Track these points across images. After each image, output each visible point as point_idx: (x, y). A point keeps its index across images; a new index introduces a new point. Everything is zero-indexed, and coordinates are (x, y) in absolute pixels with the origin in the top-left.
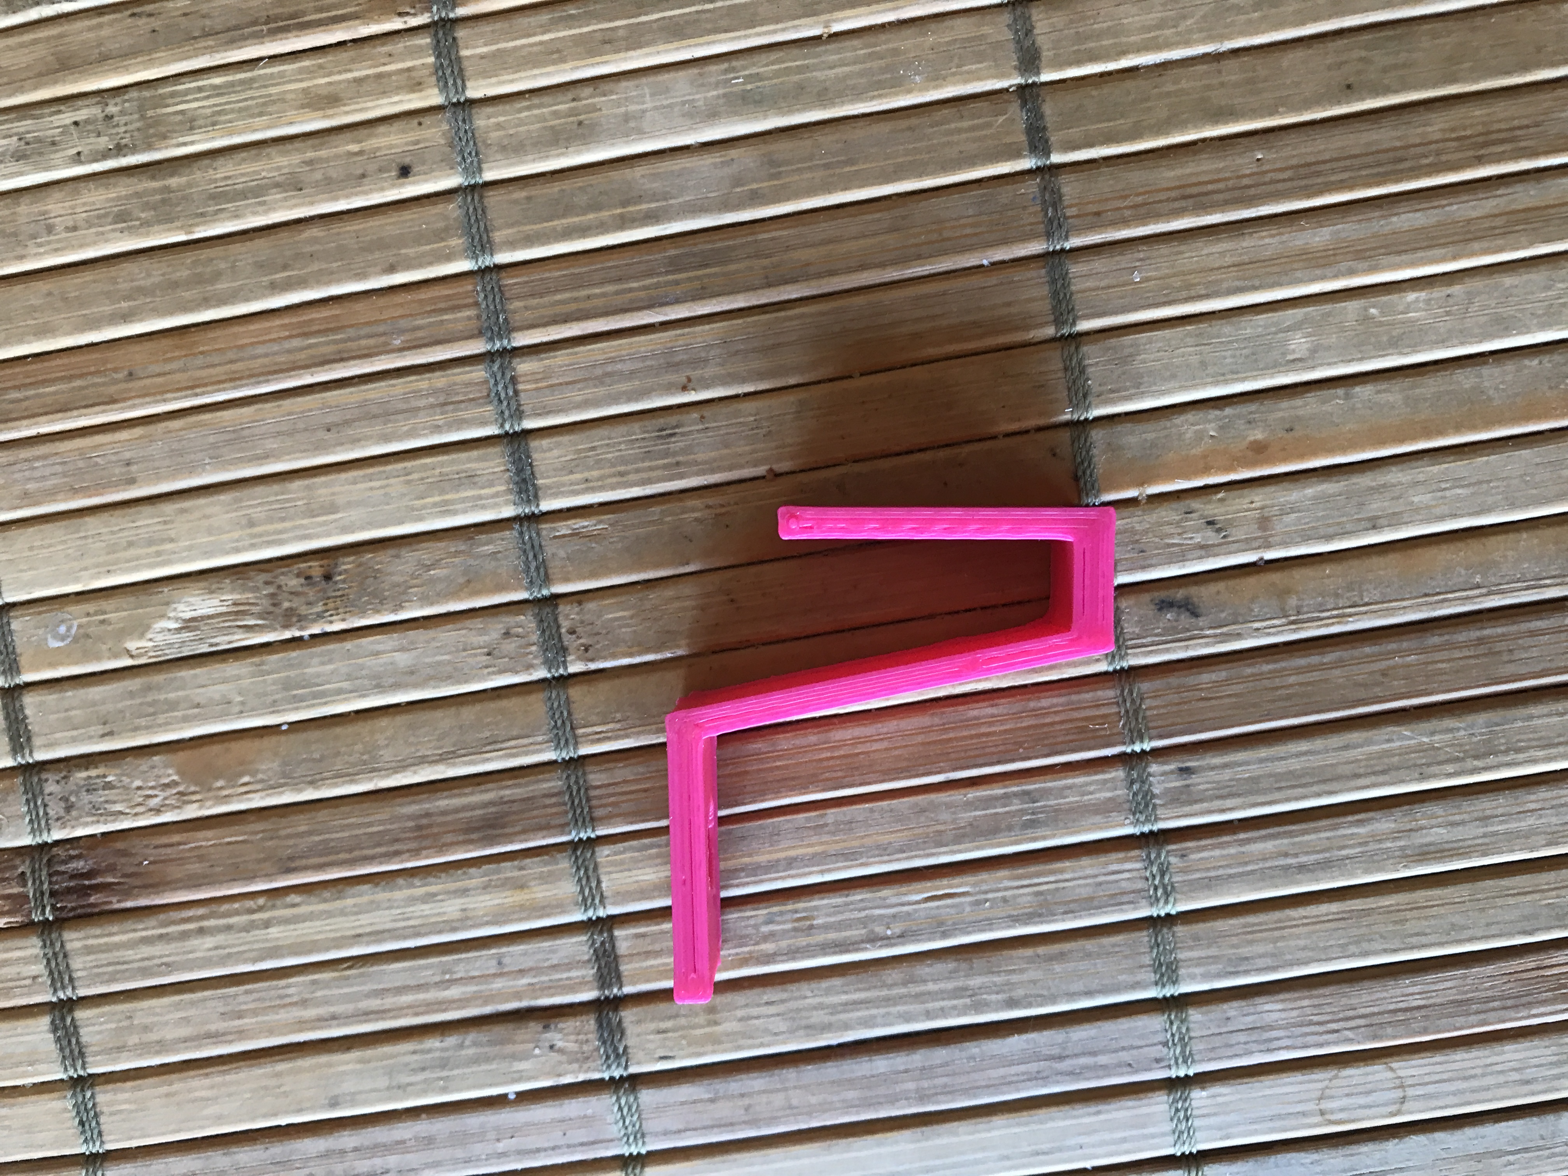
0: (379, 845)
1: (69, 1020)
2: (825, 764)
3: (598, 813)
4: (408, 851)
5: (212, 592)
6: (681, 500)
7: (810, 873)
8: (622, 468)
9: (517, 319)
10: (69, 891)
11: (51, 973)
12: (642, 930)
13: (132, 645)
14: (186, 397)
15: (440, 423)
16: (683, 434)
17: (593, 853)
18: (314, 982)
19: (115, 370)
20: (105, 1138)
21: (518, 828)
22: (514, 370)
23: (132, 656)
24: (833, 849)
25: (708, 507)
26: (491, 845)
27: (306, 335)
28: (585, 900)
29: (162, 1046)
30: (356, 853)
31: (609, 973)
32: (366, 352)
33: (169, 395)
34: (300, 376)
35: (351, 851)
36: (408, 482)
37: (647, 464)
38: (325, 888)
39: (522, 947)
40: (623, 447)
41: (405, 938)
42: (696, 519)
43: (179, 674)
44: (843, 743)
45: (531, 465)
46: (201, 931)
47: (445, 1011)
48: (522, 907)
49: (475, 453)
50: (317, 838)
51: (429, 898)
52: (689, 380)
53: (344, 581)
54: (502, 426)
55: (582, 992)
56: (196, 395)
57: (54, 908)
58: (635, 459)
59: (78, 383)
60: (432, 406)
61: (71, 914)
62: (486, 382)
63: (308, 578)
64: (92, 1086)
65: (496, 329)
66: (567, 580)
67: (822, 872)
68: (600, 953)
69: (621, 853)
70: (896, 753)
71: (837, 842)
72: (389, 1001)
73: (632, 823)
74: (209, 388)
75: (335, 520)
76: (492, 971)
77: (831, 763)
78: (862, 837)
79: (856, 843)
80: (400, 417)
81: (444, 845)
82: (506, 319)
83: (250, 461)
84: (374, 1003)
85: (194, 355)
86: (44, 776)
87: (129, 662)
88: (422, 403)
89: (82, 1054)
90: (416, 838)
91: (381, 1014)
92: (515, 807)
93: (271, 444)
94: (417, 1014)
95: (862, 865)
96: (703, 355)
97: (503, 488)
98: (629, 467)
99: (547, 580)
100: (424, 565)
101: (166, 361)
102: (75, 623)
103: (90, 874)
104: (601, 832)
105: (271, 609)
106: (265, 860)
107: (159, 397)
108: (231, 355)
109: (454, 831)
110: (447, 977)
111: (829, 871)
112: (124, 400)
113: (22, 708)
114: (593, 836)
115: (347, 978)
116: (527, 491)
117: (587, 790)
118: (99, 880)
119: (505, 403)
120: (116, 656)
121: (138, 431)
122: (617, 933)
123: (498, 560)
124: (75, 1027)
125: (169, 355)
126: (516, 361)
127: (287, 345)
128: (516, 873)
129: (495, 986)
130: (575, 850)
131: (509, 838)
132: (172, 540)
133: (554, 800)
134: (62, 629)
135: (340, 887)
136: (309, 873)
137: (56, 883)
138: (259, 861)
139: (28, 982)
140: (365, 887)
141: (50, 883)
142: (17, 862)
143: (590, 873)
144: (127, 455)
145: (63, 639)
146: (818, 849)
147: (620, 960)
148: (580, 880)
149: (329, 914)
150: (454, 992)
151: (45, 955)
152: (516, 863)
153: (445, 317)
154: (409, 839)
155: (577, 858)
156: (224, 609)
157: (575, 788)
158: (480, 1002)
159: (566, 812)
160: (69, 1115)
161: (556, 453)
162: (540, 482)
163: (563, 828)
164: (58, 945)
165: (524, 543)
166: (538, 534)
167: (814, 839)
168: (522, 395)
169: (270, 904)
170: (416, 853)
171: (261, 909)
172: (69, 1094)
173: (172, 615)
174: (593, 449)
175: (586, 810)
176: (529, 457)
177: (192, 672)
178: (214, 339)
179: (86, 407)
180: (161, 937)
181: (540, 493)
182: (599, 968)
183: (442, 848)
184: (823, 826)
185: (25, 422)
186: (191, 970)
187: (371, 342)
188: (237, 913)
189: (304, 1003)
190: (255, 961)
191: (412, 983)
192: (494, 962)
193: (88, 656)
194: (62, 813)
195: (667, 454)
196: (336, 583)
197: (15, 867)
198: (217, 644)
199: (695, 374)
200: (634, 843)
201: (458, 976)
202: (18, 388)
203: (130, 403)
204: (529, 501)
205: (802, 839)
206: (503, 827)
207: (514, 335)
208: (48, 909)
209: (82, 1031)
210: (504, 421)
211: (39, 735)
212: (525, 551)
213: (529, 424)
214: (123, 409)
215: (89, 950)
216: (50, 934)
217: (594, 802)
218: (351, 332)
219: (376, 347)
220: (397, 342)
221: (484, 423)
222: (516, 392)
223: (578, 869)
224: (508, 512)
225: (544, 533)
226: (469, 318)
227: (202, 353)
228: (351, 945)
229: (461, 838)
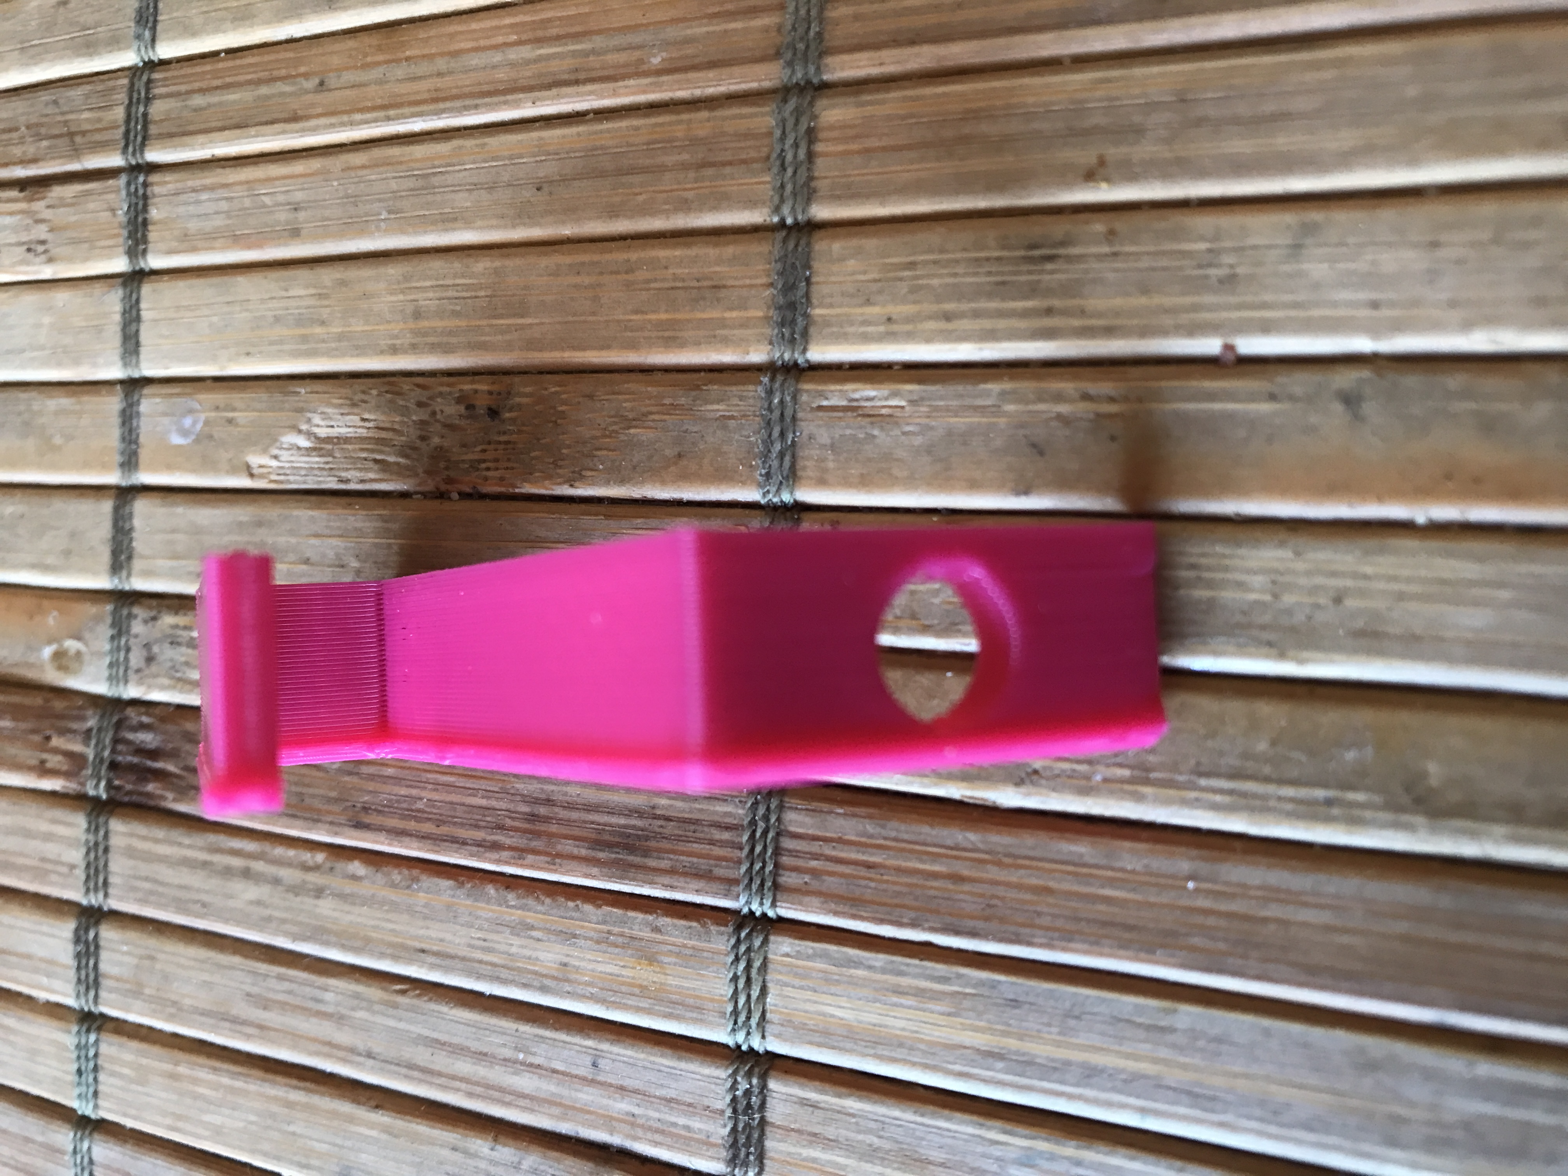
0: (477, 827)
1: (91, 935)
2: (1199, 919)
3: (788, 879)
4: (511, 848)
5: (354, 405)
6: (1039, 378)
7: (1123, 1106)
8: (950, 307)
9: (836, 35)
10: (132, 768)
11: (88, 866)
12: (813, 1095)
13: (255, 460)
14: (376, 120)
15: (690, 195)
16: (1069, 259)
17: (765, 942)
18: (357, 996)
19: (306, 76)
20: (100, 1102)
21: (665, 864)
22: (814, 117)
23: (252, 476)
24: (1174, 1076)
25: (1086, 397)
26: (622, 878)
27: (539, 41)
28: (735, 1013)
29: (177, 1010)
30: (444, 830)
31: (747, 1145)
32: (611, 72)
33: (358, 117)
34: (517, 104)
35: (439, 823)
36: (628, 285)
37: (994, 305)
38: (397, 866)
39: (629, 1052)
40: (960, 270)
41: (479, 977)
42: (1059, 417)
43: (296, 513)
44: (1242, 891)
45: (808, 280)
46: (246, 874)
47: (508, 1104)
48: (643, 990)
49: (730, 250)
50: (403, 791)
51: (522, 929)
52: (1102, 162)
53: (513, 420)
54: (777, 210)
55: (701, 1156)
56: (388, 119)
57: (109, 786)
58: (979, 293)
59: (264, 90)
60: (684, 167)
61: (126, 799)
62: (770, 134)
63: (470, 407)
64: (99, 1029)
65: (801, 46)
66: (822, 482)
67: (1143, 1111)
68: (741, 1107)
69: (809, 958)
70: (1345, 939)
71: (1184, 1067)
72: (441, 1061)
73: (836, 913)
74: (406, 110)
75: (522, 327)
76: (581, 1072)
77: (1211, 921)
78: (1236, 1076)
79: (1219, 1081)
80: (636, 179)
81: (559, 855)
82: (819, 34)
83: (434, 223)
84: (422, 1056)
85: (398, 61)
86: (136, 610)
87: (244, 482)
88: (670, 159)
89: (97, 984)
90: (525, 831)
91: (427, 1073)
92: (670, 828)
93: (463, 200)
94: (470, 1095)
95: (1222, 1125)
96: (1137, 119)
97: (760, 314)
98: (965, 306)
99: (792, 477)
100: (625, 418)
101: (366, 66)
102: (203, 417)
103: (154, 754)
104: (787, 911)
105: (418, 443)
106: (337, 800)
107: (345, 118)
108: (441, 64)
109: (576, 838)
110: (521, 1056)
111: (1157, 1113)
112: (307, 118)
113: (131, 515)
114: (771, 914)
115: (395, 1006)
116: (793, 322)
117: (778, 834)
118: (159, 765)
119: (790, 171)
120: (233, 470)
121: (315, 164)
122: (772, 1084)
123: (725, 428)
124: (97, 947)
125: (369, 59)
126: (821, 103)
127: (513, 54)
128: (647, 934)
129: (580, 1095)
130: (739, 928)
131: (649, 873)
132: (323, 323)
133: (726, 836)
134: (188, 422)
135: (415, 872)
136: (382, 836)
137: (120, 753)
138: (329, 800)
139: (65, 870)
140: (445, 884)
141: (113, 751)
142: (90, 712)
143: (754, 972)
144: (299, 196)
145: (184, 433)
146: (1144, 1067)
147: (768, 1130)
148: (735, 979)
149: (394, 907)
150: (526, 1082)
151: (87, 841)
152: (650, 918)
153: (733, 25)
154: (516, 829)
155: (738, 941)
156: (363, 432)
157: (761, 825)
158: (556, 1111)
159: (739, 862)
160: (68, 1055)
161: (852, 264)
162: (817, 312)
163: (729, 884)
164: (102, 833)
165: (770, 409)
166: (794, 398)
167: (1145, 1048)
168: (819, 162)
169: (328, 865)
170: (520, 853)
171: (316, 868)
172: (75, 1028)
173: (304, 427)
174: (912, 265)
175: (770, 867)
176: (809, 267)
177: (311, 513)
178: (426, 40)
179: (267, 123)
180: (205, 864)
181: (812, 330)
182: (734, 1130)
183: (555, 858)
184: (1163, 1030)
185: (201, 138)
186: (226, 921)
187: (622, 58)
188: (289, 864)
189: (339, 1019)
190: (295, 938)
191: (475, 1046)
192: (588, 1061)
193: (208, 465)
194: (142, 664)
195: (1033, 291)
196: (503, 421)
197: (83, 719)
198: (347, 481)
199: (1113, 152)
200: (832, 948)
201: (537, 1060)
202: (202, 91)
203: (313, 123)
204: (792, 341)
205: (1121, 1039)
206: (646, 853)
207: (829, 60)
208: (103, 784)
209: (104, 955)
210: (782, 200)
211: (142, 557)
212: (768, 423)
213: (822, 212)
214: (303, 131)
215: (131, 853)
216: (98, 816)
217: (785, 860)
218: (598, 42)
219: (626, 65)
220: (656, 61)
221: (751, 203)
222: (811, 156)
223: (737, 959)
224: (757, 356)
225: (804, 398)
226: (766, 30)
227: (407, 59)
228: (410, 962)
229: (584, 852)
